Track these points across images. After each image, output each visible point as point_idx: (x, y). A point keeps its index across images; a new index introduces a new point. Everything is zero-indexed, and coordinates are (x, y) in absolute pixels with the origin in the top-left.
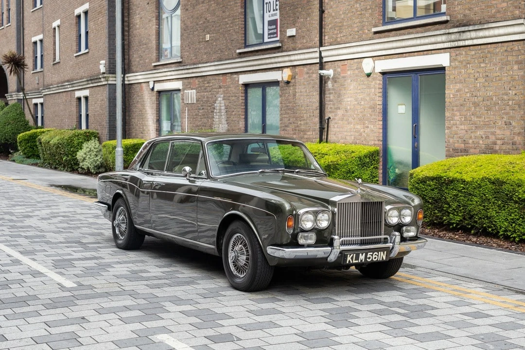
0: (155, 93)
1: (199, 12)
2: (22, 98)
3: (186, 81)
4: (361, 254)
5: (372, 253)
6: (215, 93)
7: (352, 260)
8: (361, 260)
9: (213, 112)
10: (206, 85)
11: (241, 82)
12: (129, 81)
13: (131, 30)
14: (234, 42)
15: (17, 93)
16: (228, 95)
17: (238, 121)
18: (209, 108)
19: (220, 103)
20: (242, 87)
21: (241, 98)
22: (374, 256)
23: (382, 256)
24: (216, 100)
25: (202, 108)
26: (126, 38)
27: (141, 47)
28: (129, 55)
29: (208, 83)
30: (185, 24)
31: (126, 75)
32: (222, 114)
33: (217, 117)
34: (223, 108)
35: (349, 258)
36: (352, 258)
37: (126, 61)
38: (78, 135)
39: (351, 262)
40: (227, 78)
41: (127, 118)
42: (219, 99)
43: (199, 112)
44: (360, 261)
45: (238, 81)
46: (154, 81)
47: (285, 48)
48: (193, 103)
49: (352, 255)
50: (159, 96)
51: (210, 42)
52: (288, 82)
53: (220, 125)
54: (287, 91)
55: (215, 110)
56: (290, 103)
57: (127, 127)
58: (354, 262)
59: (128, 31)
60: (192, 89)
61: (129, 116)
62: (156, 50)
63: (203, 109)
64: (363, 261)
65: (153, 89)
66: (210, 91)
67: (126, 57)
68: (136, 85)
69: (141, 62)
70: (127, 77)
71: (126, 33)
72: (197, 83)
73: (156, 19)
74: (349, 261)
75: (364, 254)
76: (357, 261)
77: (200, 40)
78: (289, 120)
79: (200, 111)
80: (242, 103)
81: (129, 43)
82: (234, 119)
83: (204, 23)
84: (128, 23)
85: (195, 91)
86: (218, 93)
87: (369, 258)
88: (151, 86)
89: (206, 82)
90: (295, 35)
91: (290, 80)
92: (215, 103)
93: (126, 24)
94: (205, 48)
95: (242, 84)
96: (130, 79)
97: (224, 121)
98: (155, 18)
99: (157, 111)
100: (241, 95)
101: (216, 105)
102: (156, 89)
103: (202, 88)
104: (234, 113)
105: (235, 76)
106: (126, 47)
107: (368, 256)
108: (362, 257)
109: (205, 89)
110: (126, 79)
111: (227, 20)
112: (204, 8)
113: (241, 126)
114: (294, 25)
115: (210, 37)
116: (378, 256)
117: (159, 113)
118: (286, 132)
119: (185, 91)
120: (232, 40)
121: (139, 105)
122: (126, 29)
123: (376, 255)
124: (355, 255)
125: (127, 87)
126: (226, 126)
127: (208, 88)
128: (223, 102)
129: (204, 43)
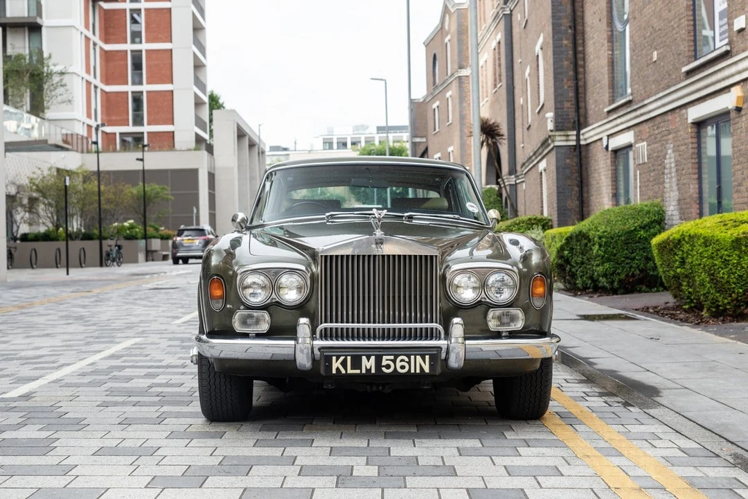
0: (610, 153)
1: (645, 19)
2: (514, 183)
3: (637, 129)
4: (364, 358)
5: (392, 357)
6: (664, 142)
7: (345, 368)
8: (368, 371)
9: (663, 173)
10: (656, 132)
11: (690, 120)
12: (585, 139)
13: (587, 64)
14: (681, 57)
15: (508, 177)
16: (679, 143)
17: (689, 184)
18: (660, 167)
19: (670, 159)
20: (691, 128)
21: (690, 146)
22: (399, 364)
23: (422, 365)
24: (666, 154)
25: (652, 168)
26: (581, 76)
27: (595, 87)
28: (585, 102)
29: (658, 128)
30: (634, 42)
31: (582, 132)
32: (673, 174)
33: (668, 180)
34: (673, 165)
35: (336, 365)
36: (344, 364)
37: (582, 111)
38: (519, 223)
39: (343, 372)
40: (676, 115)
41: (585, 195)
42: (670, 151)
43: (650, 175)
44: (364, 371)
45: (687, 119)
46: (608, 136)
47: (734, 51)
48: (645, 163)
49: (342, 358)
50: (616, 158)
51: (658, 62)
52: (738, 109)
53: (671, 193)
54: (739, 125)
55: (666, 171)
56: (742, 144)
57: (584, 209)
58: (350, 371)
59: (584, 67)
60: (643, 142)
61: (588, 192)
62: (609, 88)
63: (654, 170)
64: (373, 371)
65: (607, 148)
66: (660, 141)
67: (582, 104)
68: (593, 145)
69: (596, 109)
70: (583, 134)
71: (581, 70)
72: (648, 130)
73: (608, 42)
74: (338, 369)
75: (373, 358)
76: (358, 371)
77: (649, 62)
78: (743, 174)
79: (652, 174)
80: (694, 153)
81: (585, 83)
82: (685, 182)
83: (651, 34)
84: (584, 54)
85: (645, 143)
86: (667, 143)
87: (388, 367)
88: (605, 144)
89: (655, 128)
90: (744, 26)
91: (740, 106)
92: (665, 159)
93: (580, 56)
94: (654, 74)
95: (692, 123)
96: (587, 136)
97: (675, 188)
98: (606, 41)
99: (612, 181)
100: (690, 140)
101: (666, 161)
102: (610, 149)
103: (653, 137)
104: (684, 172)
105: (684, 111)
106: (581, 90)
107: (384, 363)
108: (368, 364)
109: (655, 138)
110: (581, 137)
111: (673, 23)
112: (650, 10)
113: (692, 191)
114: (743, 9)
115: (658, 55)
116: (409, 363)
117: (617, 183)
118: (740, 195)
119: (637, 145)
120: (680, 54)
121: (597, 175)
122: (581, 63)
123: (402, 361)
124: (349, 358)
125: (583, 149)
126: (677, 193)
127: (658, 136)
128: (673, 155)
129: (652, 65)
